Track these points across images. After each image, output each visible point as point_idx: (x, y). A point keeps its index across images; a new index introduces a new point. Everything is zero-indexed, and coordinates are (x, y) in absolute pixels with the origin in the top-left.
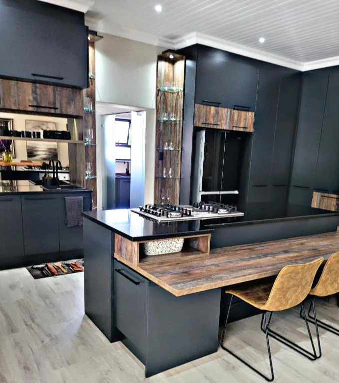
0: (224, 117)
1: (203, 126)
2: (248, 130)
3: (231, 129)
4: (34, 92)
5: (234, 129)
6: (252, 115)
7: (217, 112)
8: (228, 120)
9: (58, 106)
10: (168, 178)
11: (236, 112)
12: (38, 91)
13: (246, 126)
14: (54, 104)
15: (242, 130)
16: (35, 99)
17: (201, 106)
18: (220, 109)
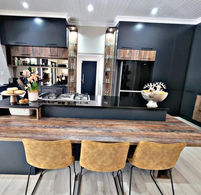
0: (135, 54)
1: (122, 59)
2: (151, 60)
3: (140, 60)
4: (51, 51)
5: (142, 60)
6: (155, 52)
7: (131, 52)
8: (138, 55)
9: (59, 55)
10: (108, 83)
11: (143, 52)
12: (52, 50)
13: (150, 58)
14: (57, 54)
15: (147, 60)
16: (51, 53)
17: (121, 50)
18: (132, 50)
